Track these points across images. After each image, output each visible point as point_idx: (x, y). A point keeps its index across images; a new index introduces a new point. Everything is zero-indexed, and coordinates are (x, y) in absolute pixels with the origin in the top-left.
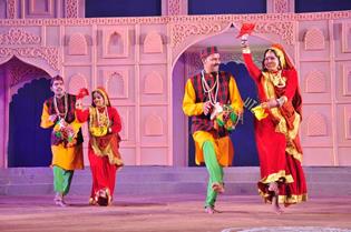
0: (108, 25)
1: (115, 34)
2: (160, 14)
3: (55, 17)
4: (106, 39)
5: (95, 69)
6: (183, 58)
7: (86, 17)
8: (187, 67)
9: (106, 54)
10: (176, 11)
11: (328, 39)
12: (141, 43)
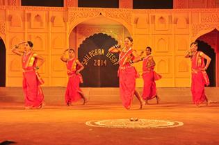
0: (34, 10)
1: (38, 15)
2: (63, 6)
3: (4, 4)
4: (33, 18)
5: (26, 34)
6: (75, 29)
7: (22, 5)
8: (77, 35)
9: (32, 27)
10: (72, 5)
11: (149, 23)
12: (53, 21)
